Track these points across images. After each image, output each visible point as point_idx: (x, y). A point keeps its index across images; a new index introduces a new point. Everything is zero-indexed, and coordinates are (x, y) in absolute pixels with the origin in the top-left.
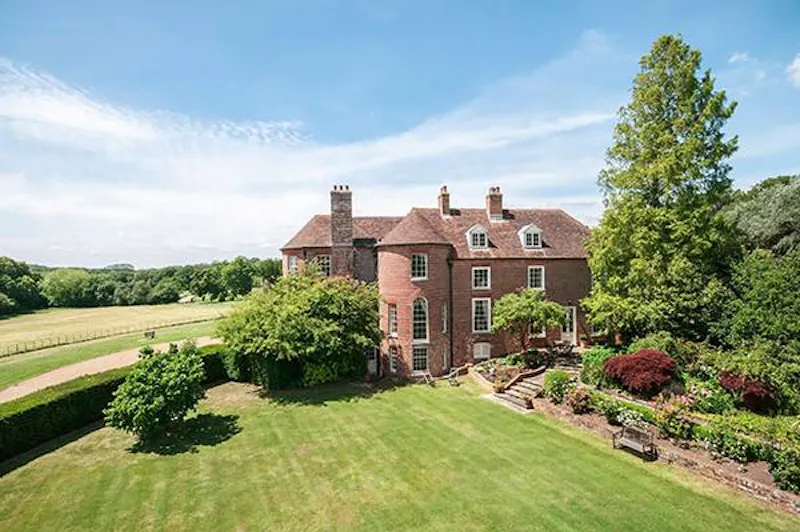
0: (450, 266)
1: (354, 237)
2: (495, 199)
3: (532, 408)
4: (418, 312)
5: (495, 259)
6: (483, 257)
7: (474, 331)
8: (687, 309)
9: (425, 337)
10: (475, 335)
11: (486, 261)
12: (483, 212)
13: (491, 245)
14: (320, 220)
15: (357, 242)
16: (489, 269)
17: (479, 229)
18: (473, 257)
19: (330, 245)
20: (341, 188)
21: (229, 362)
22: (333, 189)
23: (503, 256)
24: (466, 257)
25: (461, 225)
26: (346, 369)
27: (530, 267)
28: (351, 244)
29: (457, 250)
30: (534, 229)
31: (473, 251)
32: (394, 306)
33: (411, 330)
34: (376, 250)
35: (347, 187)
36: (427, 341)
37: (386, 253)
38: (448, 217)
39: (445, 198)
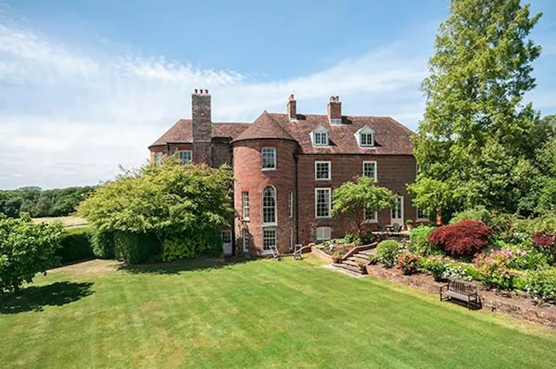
0: (296, 159)
1: (213, 135)
2: (335, 106)
3: (366, 273)
4: (268, 200)
5: (334, 154)
6: (324, 152)
7: (316, 217)
8: (498, 188)
9: (274, 221)
10: (317, 220)
11: (326, 156)
12: (324, 118)
13: (331, 143)
14: (183, 123)
15: (214, 139)
16: (329, 162)
17: (321, 129)
18: (316, 152)
19: (191, 141)
20: (202, 91)
21: (94, 241)
22: (194, 93)
23: (341, 151)
24: (310, 152)
25: (305, 127)
26: (202, 248)
27: (364, 162)
28: (209, 141)
29: (303, 146)
30: (368, 130)
31: (316, 147)
32: (247, 193)
33: (262, 213)
34: (231, 147)
35: (207, 91)
36: (276, 224)
37: (240, 148)
38: (296, 121)
39: (293, 104)
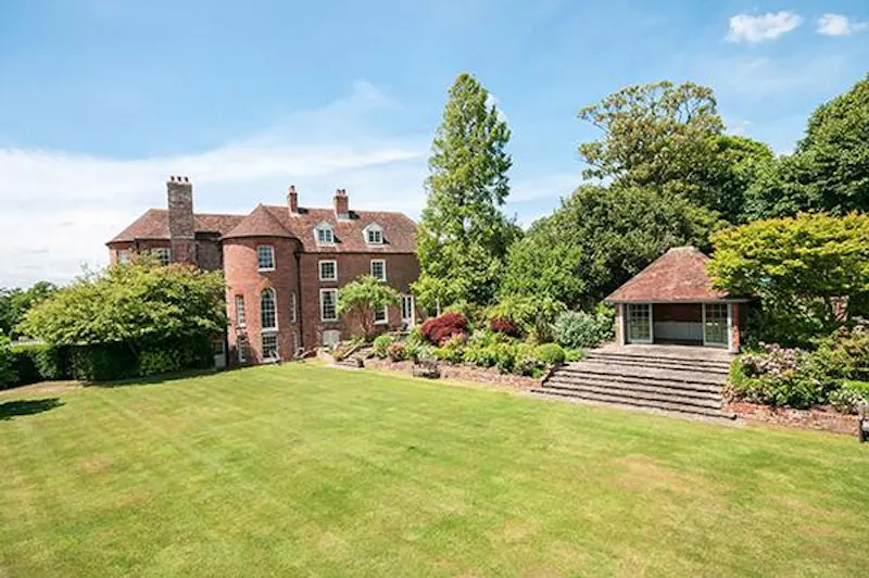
0: (298, 259)
1: (197, 230)
2: (341, 200)
3: (363, 366)
4: (266, 304)
5: (340, 253)
6: (329, 251)
7: (323, 320)
8: (480, 283)
9: (274, 325)
10: (323, 323)
11: (331, 254)
12: (331, 212)
13: (336, 240)
14: (154, 214)
15: (197, 234)
16: (335, 262)
17: (325, 226)
18: (319, 250)
19: (169, 237)
20: (179, 179)
21: (42, 360)
22: (170, 180)
23: (348, 250)
24: (313, 250)
25: (308, 223)
26: (190, 360)
27: (372, 261)
28: (193, 237)
29: (305, 244)
30: (375, 228)
31: (320, 245)
32: (242, 297)
33: (260, 319)
34: (220, 244)
35: (186, 179)
36: (276, 329)
37: (231, 247)
38: (297, 215)
39: (293, 196)
